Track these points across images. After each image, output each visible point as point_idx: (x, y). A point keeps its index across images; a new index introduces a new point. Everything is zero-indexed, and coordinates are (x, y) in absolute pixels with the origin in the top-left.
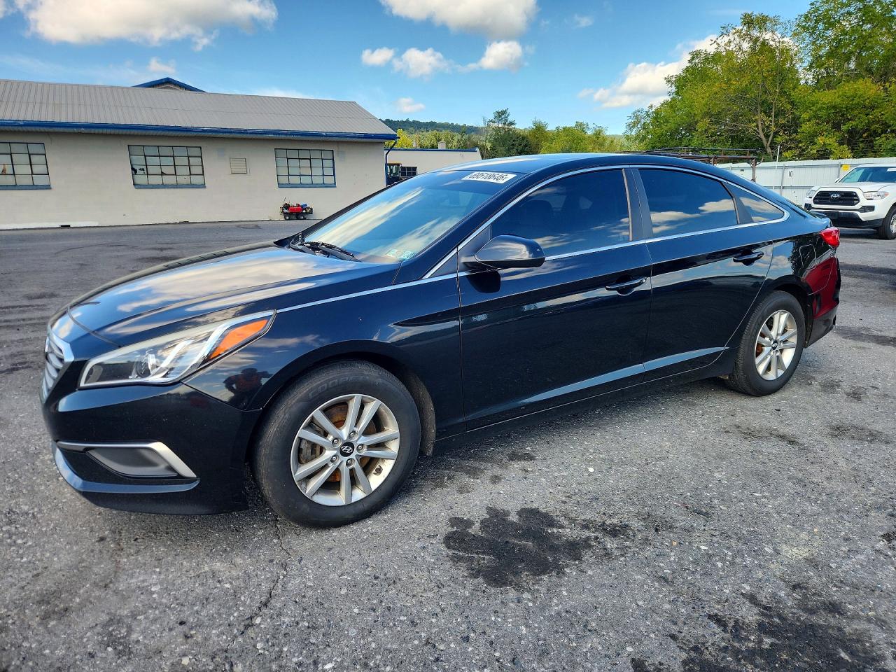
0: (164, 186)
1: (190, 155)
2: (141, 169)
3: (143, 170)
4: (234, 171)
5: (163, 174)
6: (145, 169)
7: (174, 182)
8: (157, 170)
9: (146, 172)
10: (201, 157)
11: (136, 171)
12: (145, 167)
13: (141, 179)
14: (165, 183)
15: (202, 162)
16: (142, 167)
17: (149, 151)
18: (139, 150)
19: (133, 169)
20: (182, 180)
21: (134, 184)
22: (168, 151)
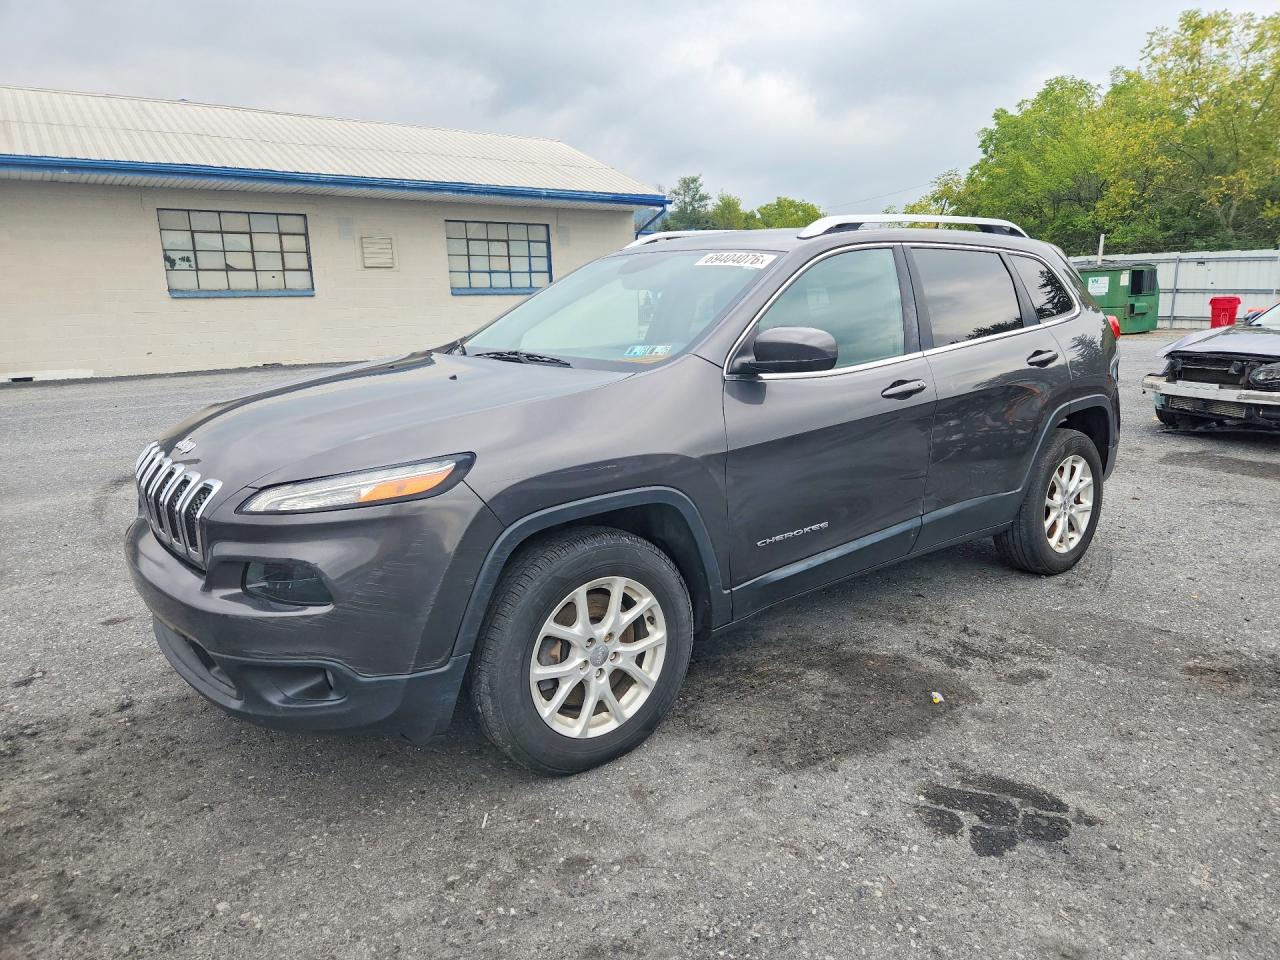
0: (230, 293)
1: (283, 229)
2: (183, 259)
3: (188, 260)
4: (369, 263)
5: (228, 268)
6: (192, 258)
7: (252, 285)
8: (217, 261)
9: (193, 263)
10: (306, 235)
11: (172, 262)
12: (191, 255)
13: (185, 280)
14: (233, 287)
15: (307, 244)
16: (185, 254)
17: (200, 221)
18: (179, 219)
19: (167, 258)
20: (267, 281)
21: (169, 290)
22: (240, 223)
